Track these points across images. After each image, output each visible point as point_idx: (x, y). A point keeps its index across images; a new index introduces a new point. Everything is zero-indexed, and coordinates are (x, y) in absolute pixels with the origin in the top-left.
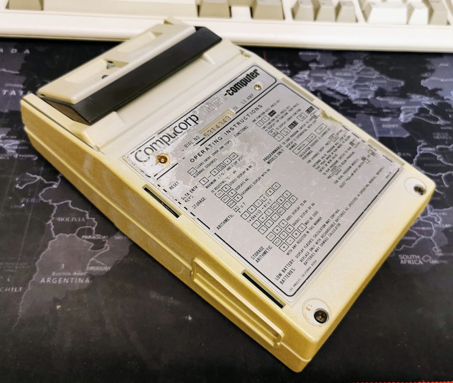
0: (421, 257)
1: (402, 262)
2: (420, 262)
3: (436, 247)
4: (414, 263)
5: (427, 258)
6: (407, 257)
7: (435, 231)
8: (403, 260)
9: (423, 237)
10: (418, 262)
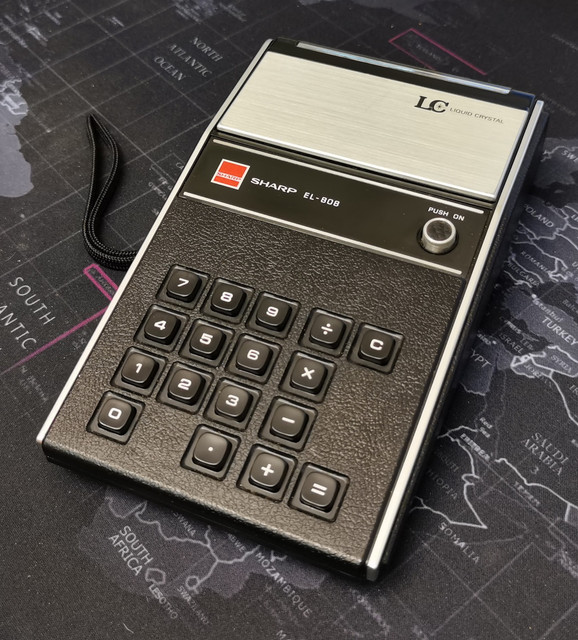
0: (152, 565)
1: (114, 539)
2: (137, 570)
3: (199, 582)
4: (128, 560)
5: (157, 576)
6: (134, 541)
7: (242, 560)
8: (121, 538)
9: (208, 546)
10: (134, 564)
